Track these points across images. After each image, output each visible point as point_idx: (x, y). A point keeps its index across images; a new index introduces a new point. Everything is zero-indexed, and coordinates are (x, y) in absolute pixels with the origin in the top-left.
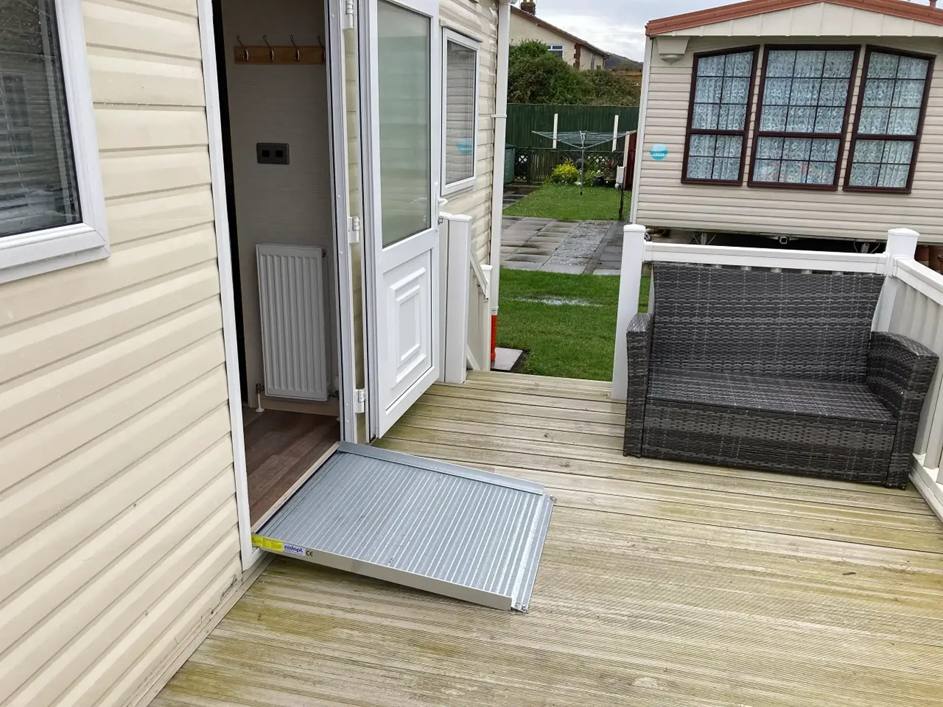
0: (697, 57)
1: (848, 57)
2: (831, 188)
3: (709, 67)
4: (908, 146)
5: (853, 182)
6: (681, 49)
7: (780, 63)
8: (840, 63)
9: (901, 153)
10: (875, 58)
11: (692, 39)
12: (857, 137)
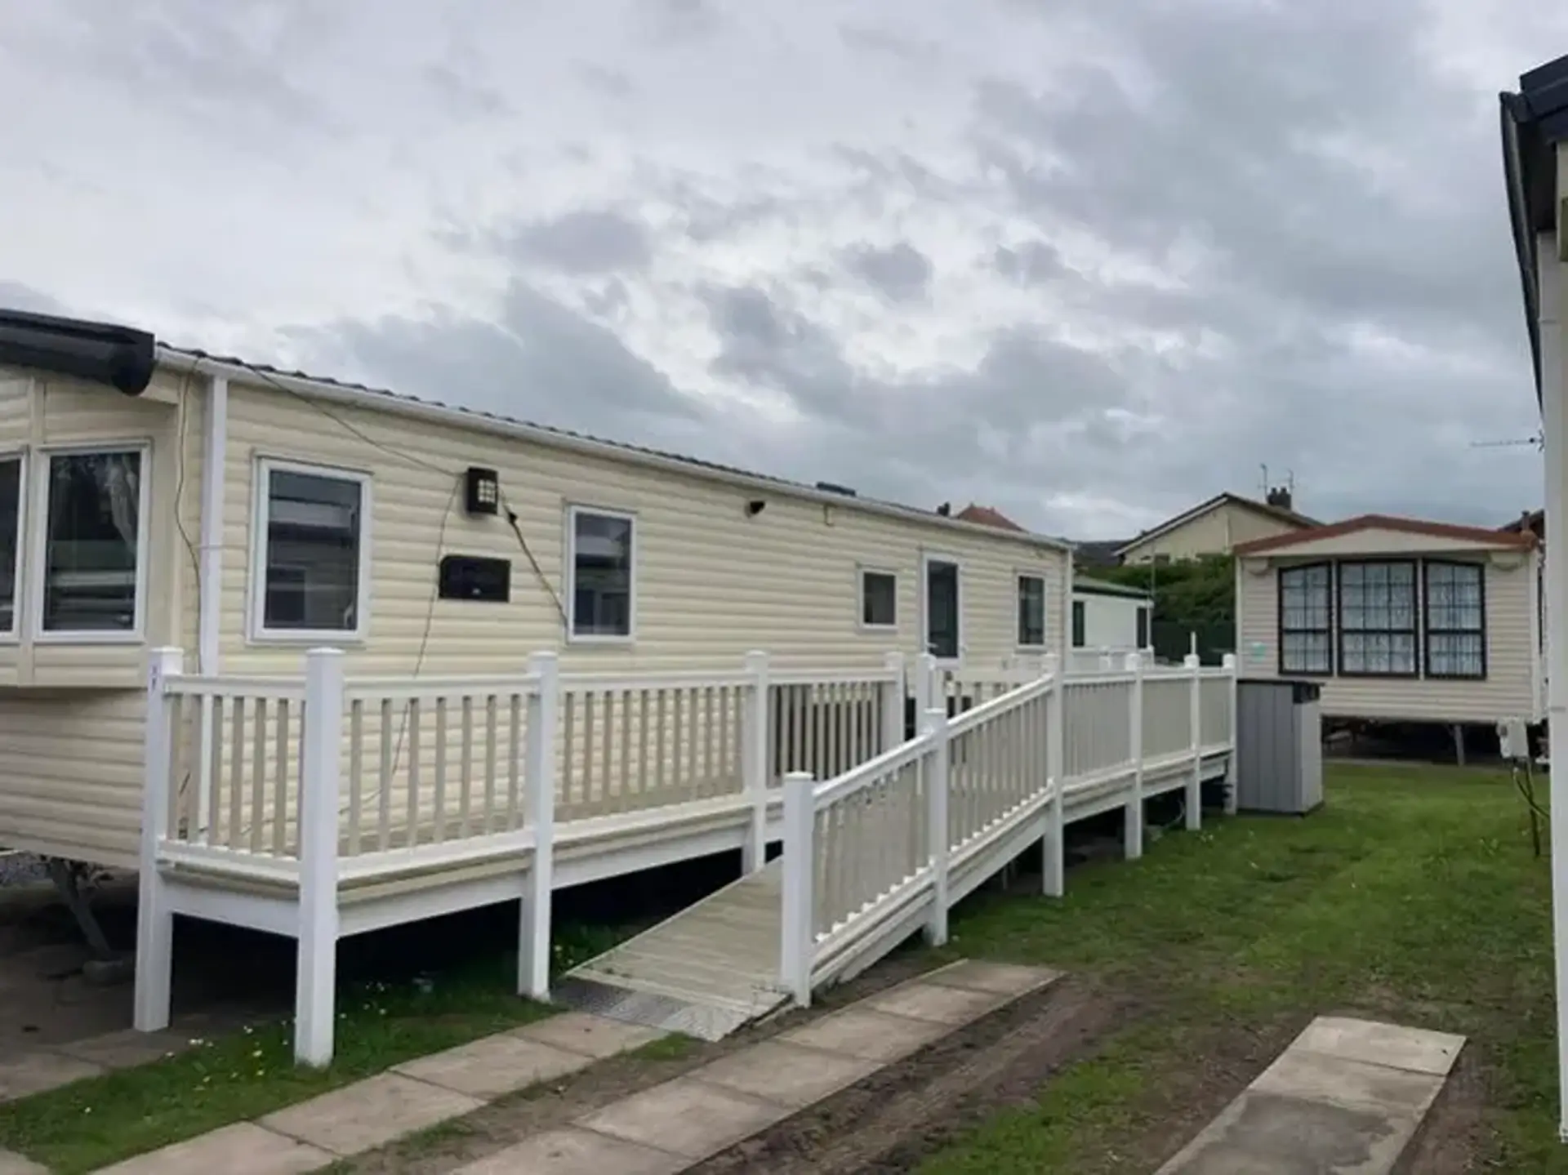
0: (1281, 572)
1: (1408, 567)
2: (1414, 676)
3: (1294, 579)
4: (1478, 639)
5: (1434, 669)
6: (1263, 566)
7: (1351, 574)
8: (1403, 573)
9: (1471, 644)
10: (1431, 568)
11: (1271, 558)
12: (1428, 632)
